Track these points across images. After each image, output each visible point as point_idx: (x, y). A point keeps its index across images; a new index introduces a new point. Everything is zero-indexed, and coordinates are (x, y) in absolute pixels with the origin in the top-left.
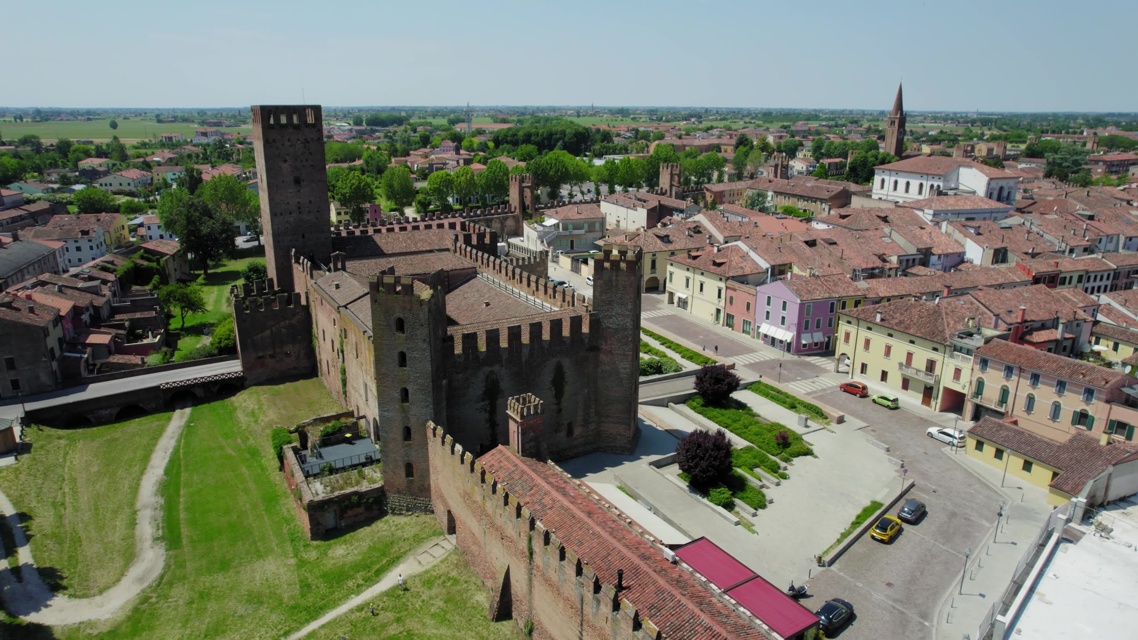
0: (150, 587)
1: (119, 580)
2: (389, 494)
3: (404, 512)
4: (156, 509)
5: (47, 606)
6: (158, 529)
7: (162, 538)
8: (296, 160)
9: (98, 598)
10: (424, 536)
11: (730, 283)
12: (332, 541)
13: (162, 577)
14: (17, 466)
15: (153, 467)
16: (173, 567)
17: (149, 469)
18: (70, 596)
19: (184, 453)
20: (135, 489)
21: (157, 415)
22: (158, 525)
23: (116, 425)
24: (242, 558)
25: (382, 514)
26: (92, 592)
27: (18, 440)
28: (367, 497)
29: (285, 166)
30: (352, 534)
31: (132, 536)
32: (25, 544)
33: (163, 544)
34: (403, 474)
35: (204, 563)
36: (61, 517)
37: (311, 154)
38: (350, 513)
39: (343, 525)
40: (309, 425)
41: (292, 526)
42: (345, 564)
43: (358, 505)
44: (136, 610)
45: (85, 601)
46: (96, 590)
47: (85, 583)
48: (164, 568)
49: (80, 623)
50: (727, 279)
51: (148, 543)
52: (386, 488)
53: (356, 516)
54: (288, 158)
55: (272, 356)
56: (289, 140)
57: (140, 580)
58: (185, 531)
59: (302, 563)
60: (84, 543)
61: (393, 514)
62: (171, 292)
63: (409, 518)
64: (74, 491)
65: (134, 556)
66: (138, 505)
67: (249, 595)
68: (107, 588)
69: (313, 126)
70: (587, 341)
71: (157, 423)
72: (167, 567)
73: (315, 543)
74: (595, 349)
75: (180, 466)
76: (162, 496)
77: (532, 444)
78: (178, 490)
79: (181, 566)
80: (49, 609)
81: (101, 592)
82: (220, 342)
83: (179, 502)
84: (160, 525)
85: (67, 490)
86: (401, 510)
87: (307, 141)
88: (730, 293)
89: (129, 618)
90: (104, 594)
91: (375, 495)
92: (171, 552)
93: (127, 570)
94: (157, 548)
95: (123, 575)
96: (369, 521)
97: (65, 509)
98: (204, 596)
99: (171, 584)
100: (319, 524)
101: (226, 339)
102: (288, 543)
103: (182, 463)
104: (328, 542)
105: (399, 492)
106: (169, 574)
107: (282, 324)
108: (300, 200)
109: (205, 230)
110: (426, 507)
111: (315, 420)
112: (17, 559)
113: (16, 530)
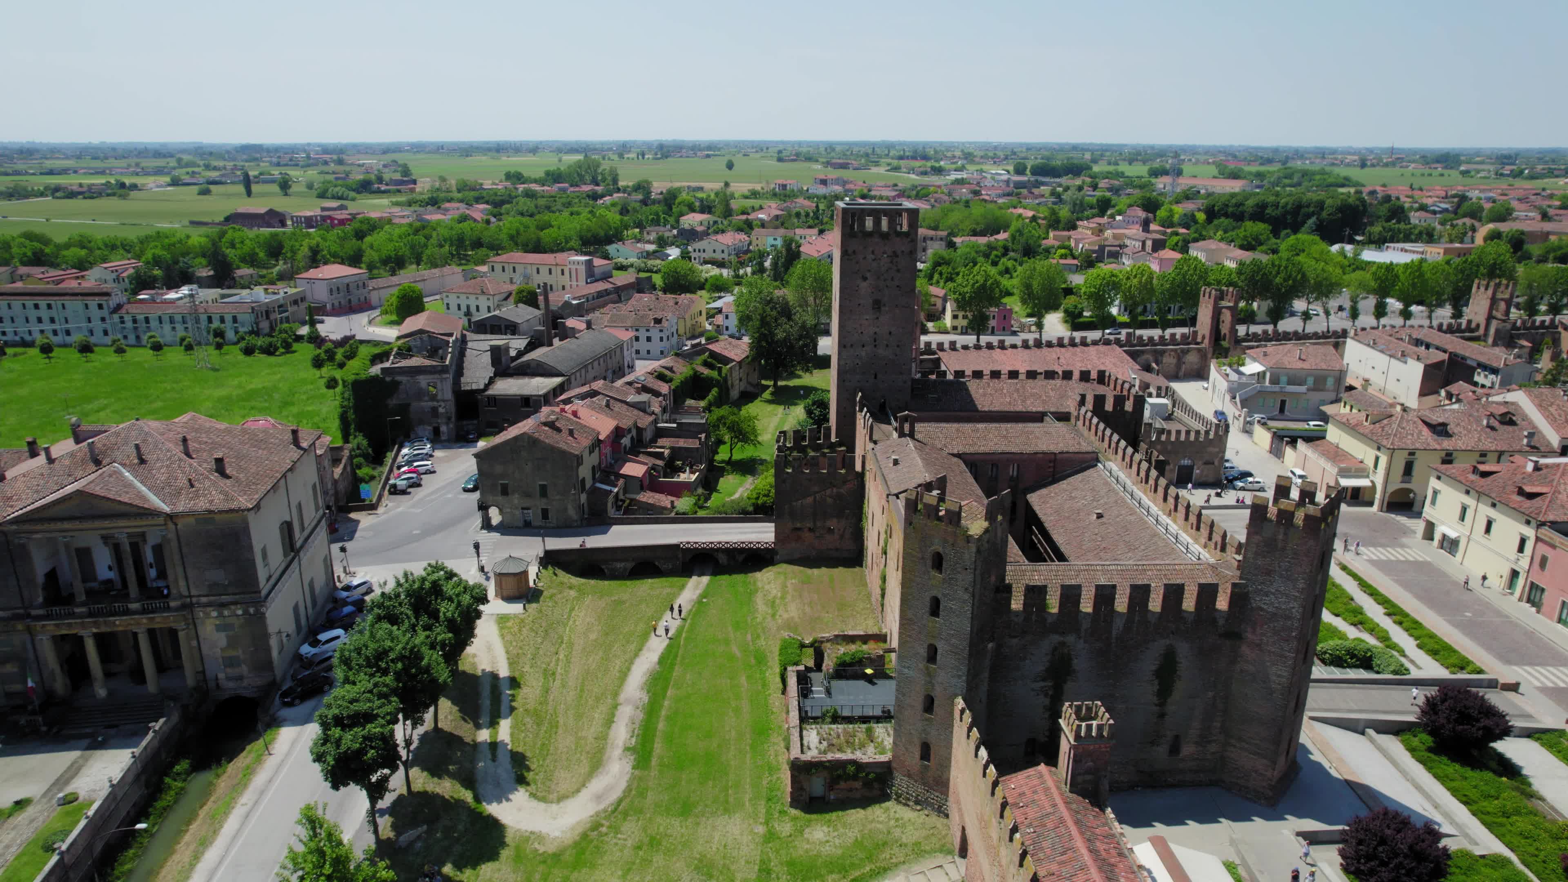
0: (605, 811)
1: (578, 791)
2: (896, 774)
3: (911, 803)
4: (638, 708)
5: (508, 800)
6: (632, 736)
7: (634, 750)
8: (878, 278)
9: (554, 807)
10: (927, 848)
11: (1545, 532)
12: (814, 816)
13: (620, 801)
14: (522, 616)
15: (649, 650)
16: (634, 792)
17: (644, 652)
18: (531, 795)
19: (686, 639)
20: (624, 675)
21: (670, 579)
22: (634, 731)
23: (628, 583)
24: (706, 806)
25: (884, 797)
26: (551, 797)
27: (531, 584)
28: (868, 770)
29: (864, 285)
30: (840, 813)
31: (606, 737)
32: (506, 717)
33: (632, 758)
34: (917, 755)
35: (666, 798)
36: (547, 691)
37: (898, 271)
38: (842, 785)
39: (832, 797)
40: (828, 641)
41: (775, 777)
42: (818, 855)
43: (855, 777)
44: (584, 836)
45: (542, 805)
46: (556, 796)
47: (548, 783)
48: (624, 792)
49: (532, 833)
50: (1541, 524)
51: (618, 752)
52: (894, 765)
53: (851, 790)
54: (868, 275)
55: (810, 530)
56: (873, 252)
57: (598, 798)
58: (658, 747)
59: (770, 836)
60: (560, 731)
61: (898, 801)
62: (722, 417)
63: (916, 814)
64: (568, 660)
65: (601, 764)
66: (622, 698)
67: (700, 861)
68: (566, 797)
69: (907, 234)
70: (1221, 622)
71: (668, 590)
72: (628, 790)
73: (794, 812)
74: (1233, 635)
75: (676, 656)
76: (648, 692)
77: (1088, 777)
78: (665, 689)
79: (642, 795)
80: (509, 803)
81: (559, 800)
82: (757, 498)
83: (662, 706)
84: (636, 731)
85: (561, 656)
86: (909, 799)
87: (895, 255)
88: (1542, 549)
89: (576, 844)
90: (561, 804)
91: (878, 770)
92: (637, 772)
93: (590, 781)
94: (624, 761)
95: (584, 785)
96: (865, 802)
97: (554, 681)
98: (655, 842)
99: (626, 814)
100: (802, 789)
101: (765, 496)
102: (763, 802)
103: (680, 653)
104: (808, 816)
105: (909, 776)
106: (628, 800)
107: (828, 492)
108: (877, 330)
109: (780, 335)
110: (940, 807)
111: (836, 636)
112: (497, 733)
113: (503, 697)
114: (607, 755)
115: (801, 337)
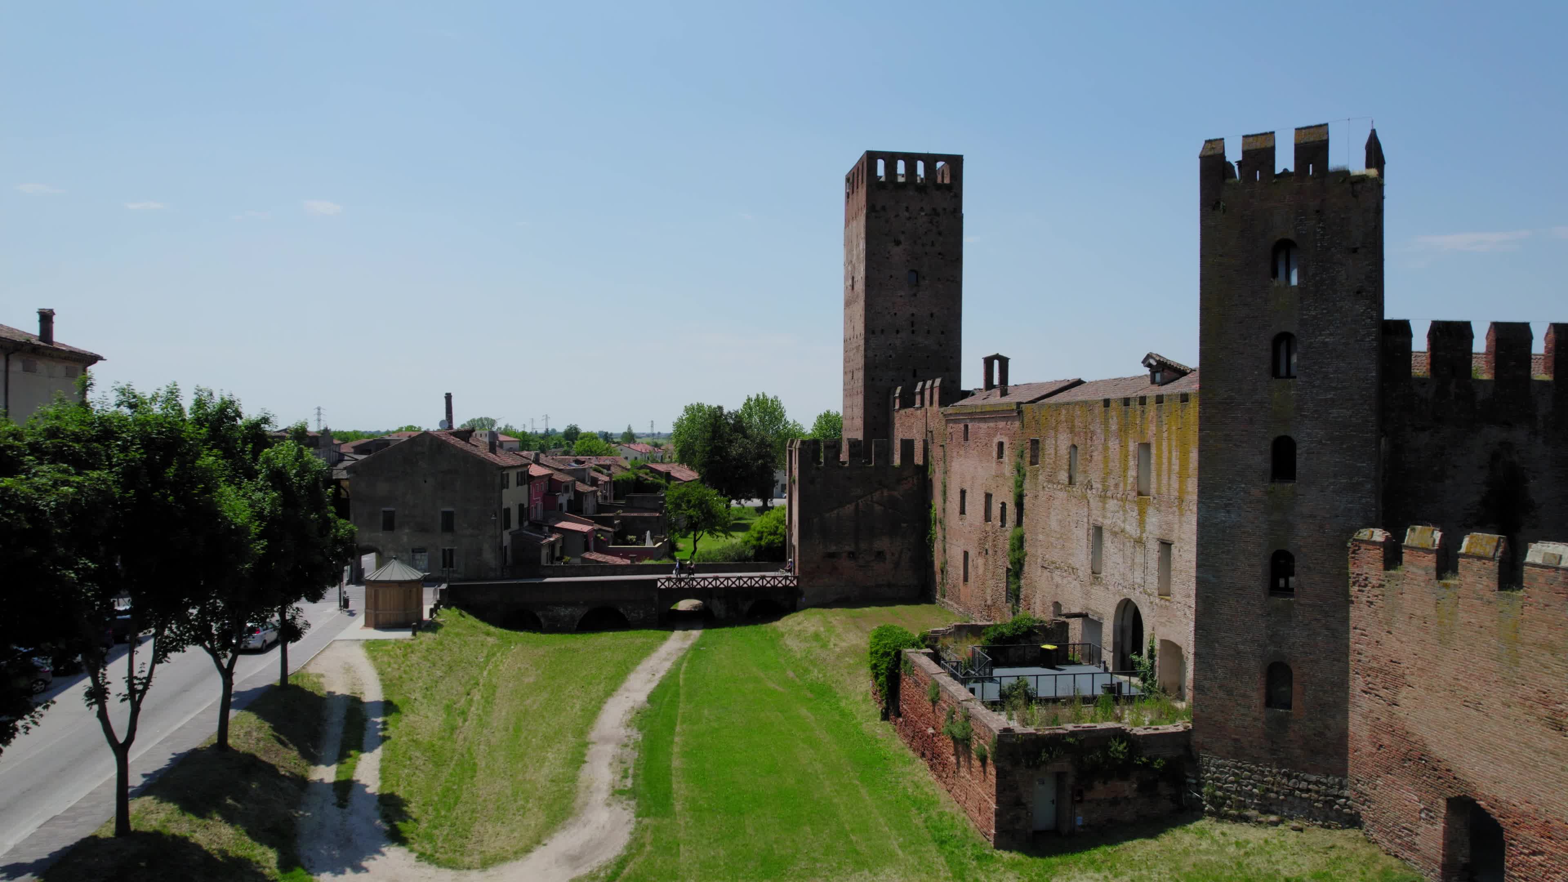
0: (592, 877)
1: (527, 850)
2: (1206, 757)
3: (1252, 813)
4: (626, 746)
5: (357, 868)
6: (625, 777)
7: (633, 793)
8: (915, 242)
9: (474, 875)
12: (1054, 860)
13: (621, 862)
14: (411, 642)
15: (628, 690)
16: (648, 848)
17: (621, 691)
18: (422, 856)
19: (685, 680)
20: (592, 714)
21: (644, 631)
22: (626, 771)
23: (578, 636)
24: (815, 860)
25: (1187, 812)
26: (467, 860)
27: (426, 616)
28: (1148, 752)
29: (896, 250)
30: (1109, 849)
31: (573, 779)
33: (633, 803)
34: (1257, 697)
35: (722, 853)
36: (453, 729)
37: (940, 234)
38: (1100, 790)
39: (1079, 821)
40: (945, 634)
43: (1123, 770)
45: (448, 873)
46: (477, 857)
47: (459, 841)
48: (629, 847)
51: (602, 795)
52: (1198, 738)
53: (1114, 802)
54: (902, 238)
55: (852, 555)
56: (907, 209)
57: (574, 859)
58: (680, 788)
60: (480, 775)
61: (1222, 817)
63: (1271, 831)
64: (488, 701)
65: (570, 814)
66: (593, 736)
68: (499, 859)
69: (949, 188)
71: (642, 640)
72: (635, 846)
73: (1006, 855)
75: (677, 694)
76: (640, 730)
78: (671, 728)
79: (670, 849)
81: (485, 865)
82: (760, 539)
83: (672, 742)
84: (631, 771)
85: (477, 697)
86: (1243, 806)
87: (935, 212)
90: (491, 871)
91: (1167, 754)
92: (647, 821)
93: (550, 836)
94: (618, 808)
95: (538, 841)
97: (465, 720)
100: (1019, 803)
101: (771, 534)
102: (933, 847)
103: (682, 692)
104: (1043, 861)
105: (1238, 752)
106: (639, 860)
107: (876, 496)
108: (914, 311)
109: (735, 451)
110: (1329, 804)
111: (959, 628)
112: (354, 768)
113: (368, 725)
114: (579, 801)
115: (760, 456)
